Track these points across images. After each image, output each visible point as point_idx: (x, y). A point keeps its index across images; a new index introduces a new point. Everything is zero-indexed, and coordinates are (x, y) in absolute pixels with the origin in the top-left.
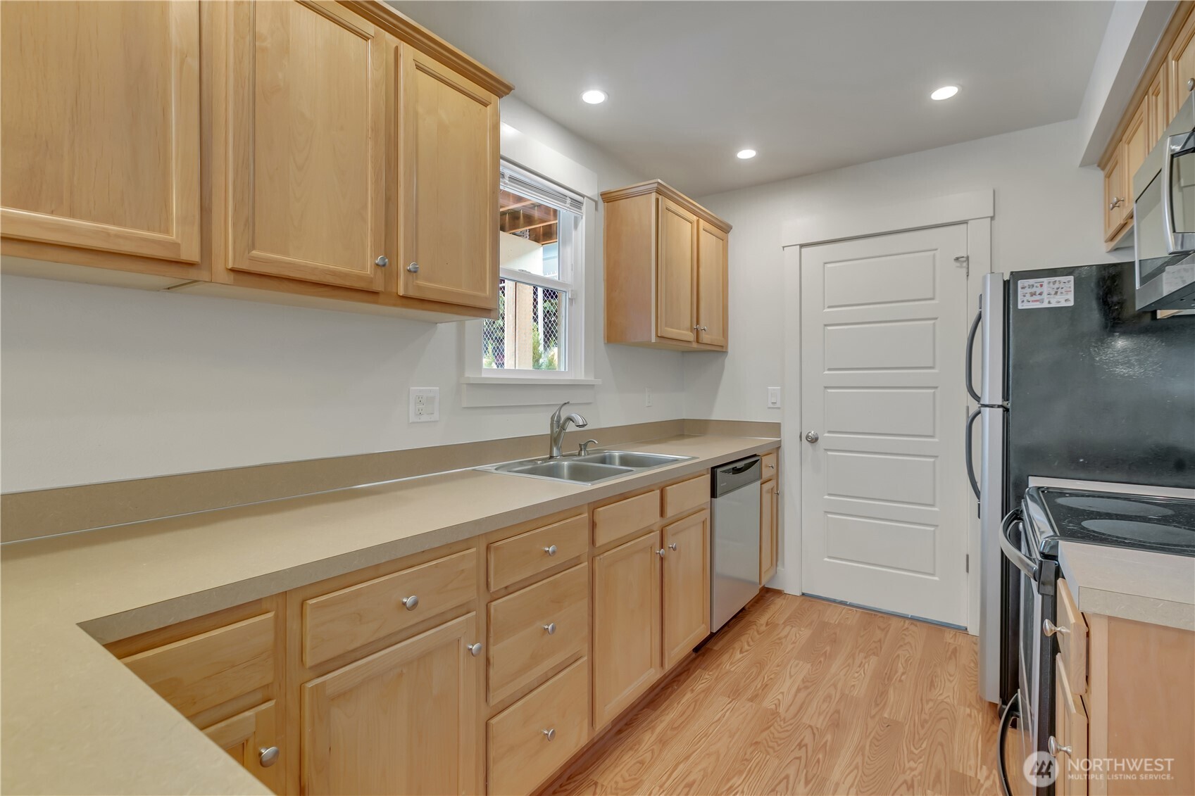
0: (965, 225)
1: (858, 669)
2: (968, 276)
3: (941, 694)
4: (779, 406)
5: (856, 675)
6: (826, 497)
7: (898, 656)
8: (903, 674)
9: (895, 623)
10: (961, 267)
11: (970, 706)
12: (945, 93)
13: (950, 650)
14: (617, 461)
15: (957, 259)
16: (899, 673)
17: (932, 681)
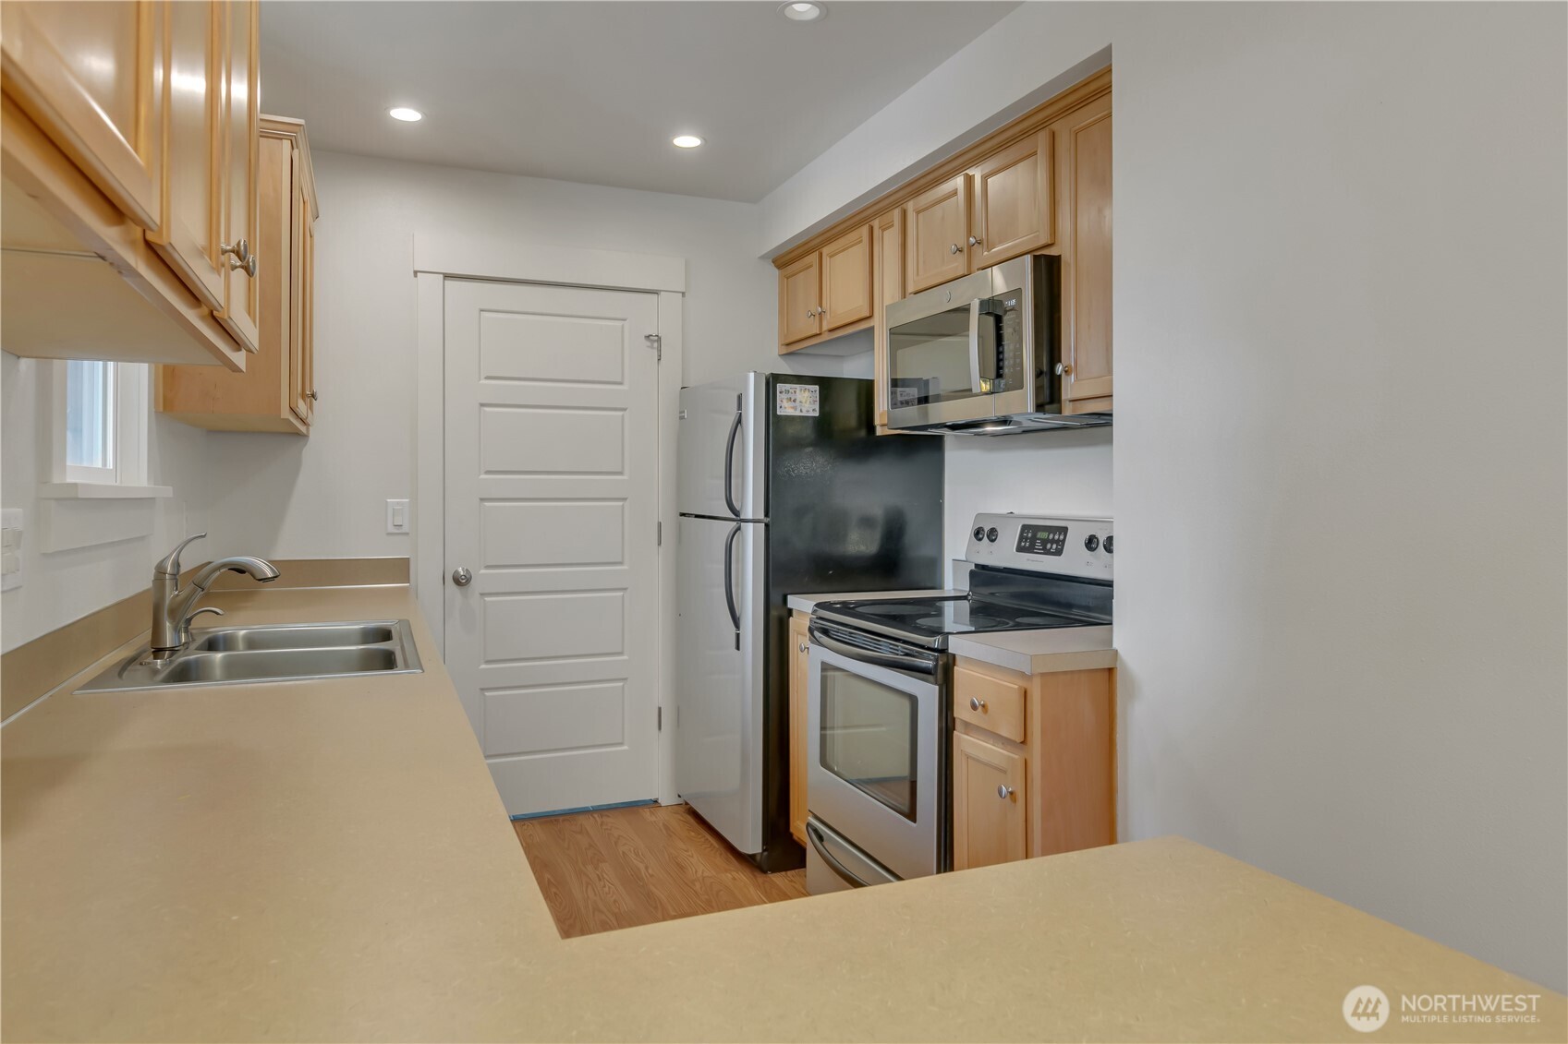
0: (656, 296)
1: (602, 883)
2: (659, 360)
3: (696, 872)
4: (407, 531)
5: (606, 889)
6: (483, 666)
7: (623, 852)
8: (647, 868)
9: (587, 822)
10: (652, 347)
11: (726, 871)
12: (687, 141)
13: (662, 828)
14: (241, 645)
15: (648, 337)
16: (643, 870)
17: (678, 864)
